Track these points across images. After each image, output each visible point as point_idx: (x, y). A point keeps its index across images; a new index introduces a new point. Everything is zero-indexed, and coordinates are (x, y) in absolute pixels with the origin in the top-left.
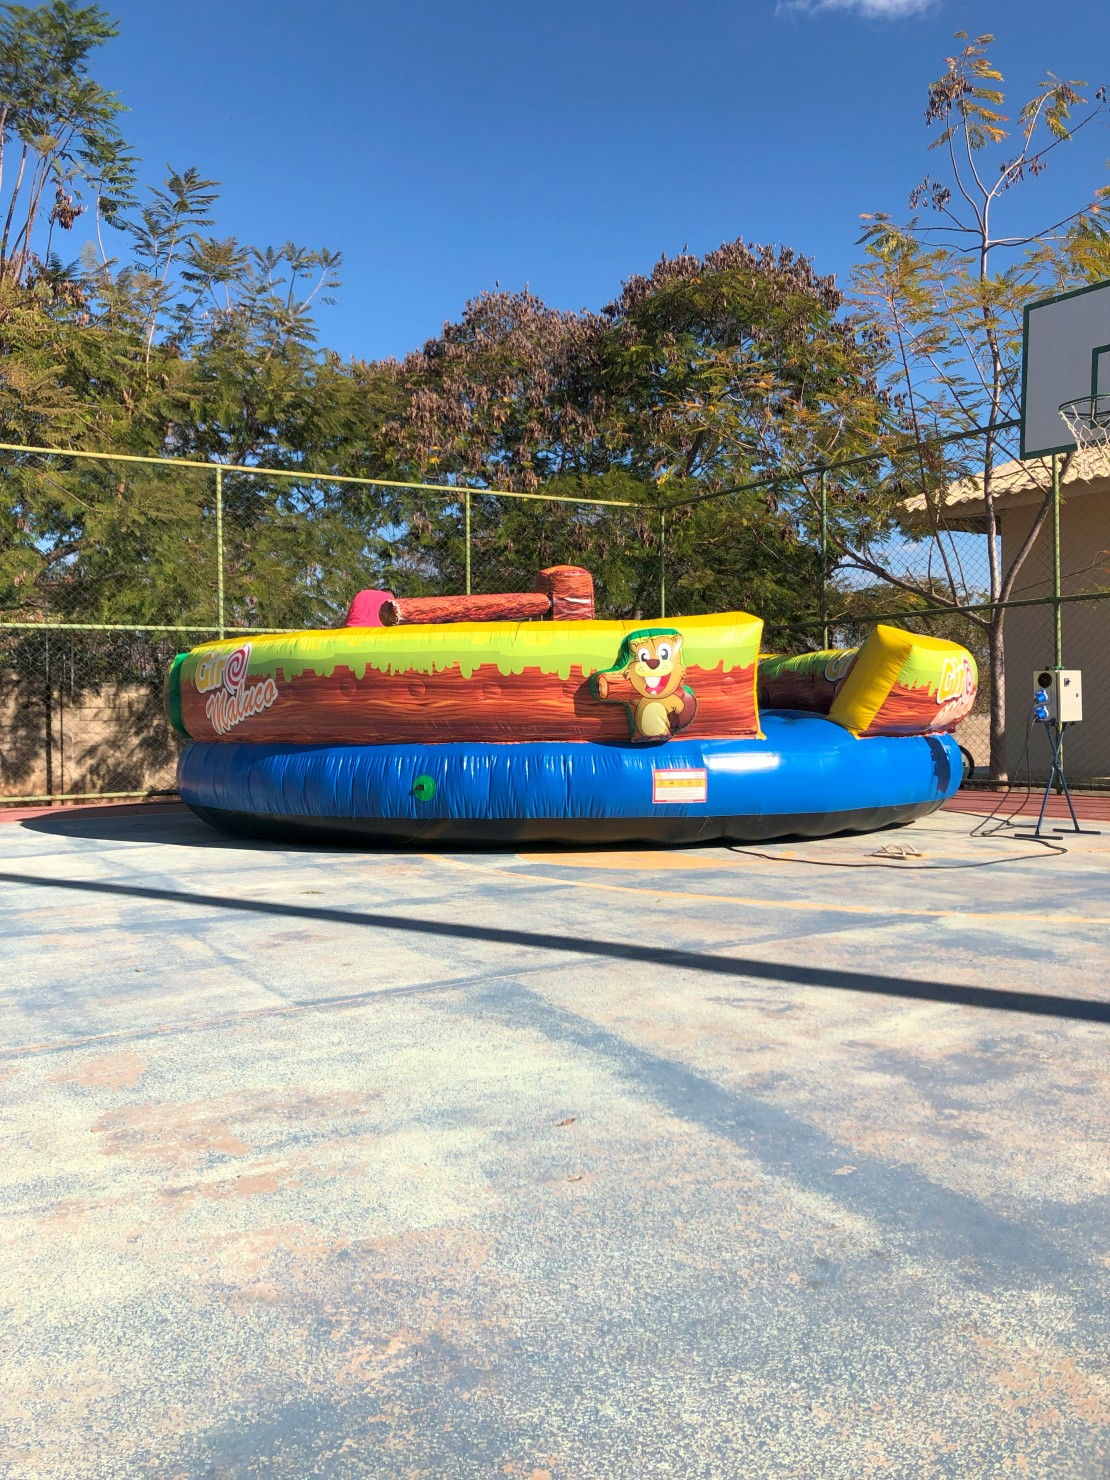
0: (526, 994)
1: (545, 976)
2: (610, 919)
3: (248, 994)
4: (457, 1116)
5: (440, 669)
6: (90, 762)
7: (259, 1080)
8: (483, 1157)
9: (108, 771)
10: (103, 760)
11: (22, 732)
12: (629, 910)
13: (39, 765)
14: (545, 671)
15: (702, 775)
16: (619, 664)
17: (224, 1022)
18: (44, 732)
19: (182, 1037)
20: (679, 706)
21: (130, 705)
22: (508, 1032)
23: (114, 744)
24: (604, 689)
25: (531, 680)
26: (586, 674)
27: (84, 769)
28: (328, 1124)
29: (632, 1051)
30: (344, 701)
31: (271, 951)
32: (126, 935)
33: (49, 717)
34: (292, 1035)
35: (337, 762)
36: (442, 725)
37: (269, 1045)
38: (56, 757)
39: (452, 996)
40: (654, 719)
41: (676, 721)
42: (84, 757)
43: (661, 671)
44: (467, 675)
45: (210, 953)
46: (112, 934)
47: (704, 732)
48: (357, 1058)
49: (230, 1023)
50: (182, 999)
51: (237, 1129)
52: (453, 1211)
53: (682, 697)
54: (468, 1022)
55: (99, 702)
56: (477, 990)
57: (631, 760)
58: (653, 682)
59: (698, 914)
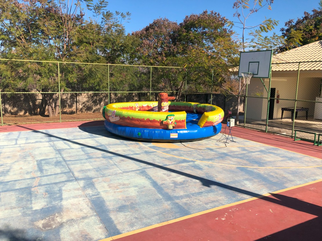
0: (145, 172)
1: (148, 169)
2: (158, 159)
3: (118, 170)
4: (136, 186)
5: (142, 118)
6: (83, 105)
7: (120, 181)
8: (137, 190)
9: (87, 106)
10: (86, 105)
11: (72, 100)
12: (161, 158)
13: (75, 105)
14: (156, 120)
15: (177, 134)
16: (166, 119)
17: (116, 174)
18: (75, 99)
19: (112, 176)
20: (174, 125)
21: (90, 95)
22: (142, 177)
23: (88, 101)
24: (164, 123)
25: (154, 121)
26: (162, 120)
27: (82, 106)
28: (126, 187)
29: (153, 180)
30: (129, 121)
31: (120, 163)
32: (103, 159)
33: (76, 97)
34: (123, 176)
35: (128, 129)
36: (142, 126)
37: (121, 177)
38: (78, 104)
39: (138, 172)
40: (171, 127)
41: (173, 127)
42: (82, 104)
43: (171, 121)
44: (145, 120)
45: (113, 163)
46: (101, 159)
47: (178, 128)
48: (128, 179)
49: (117, 174)
50: (111, 171)
51: (119, 187)
52: (134, 194)
53: (174, 124)
54: (139, 176)
55: (85, 94)
56: (141, 171)
57: (167, 132)
58: (170, 122)
59: (169, 159)
